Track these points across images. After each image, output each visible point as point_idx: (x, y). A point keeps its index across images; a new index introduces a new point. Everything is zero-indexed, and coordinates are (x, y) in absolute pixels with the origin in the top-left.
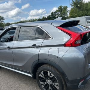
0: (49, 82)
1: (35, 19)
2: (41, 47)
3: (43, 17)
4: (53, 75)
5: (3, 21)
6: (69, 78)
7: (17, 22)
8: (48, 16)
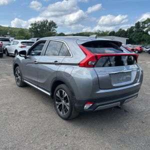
0: (63, 102)
1: (105, 31)
2: (61, 64)
3: (121, 29)
4: (66, 95)
5: (56, 29)
6: (77, 98)
7: (75, 33)
8: (130, 27)
